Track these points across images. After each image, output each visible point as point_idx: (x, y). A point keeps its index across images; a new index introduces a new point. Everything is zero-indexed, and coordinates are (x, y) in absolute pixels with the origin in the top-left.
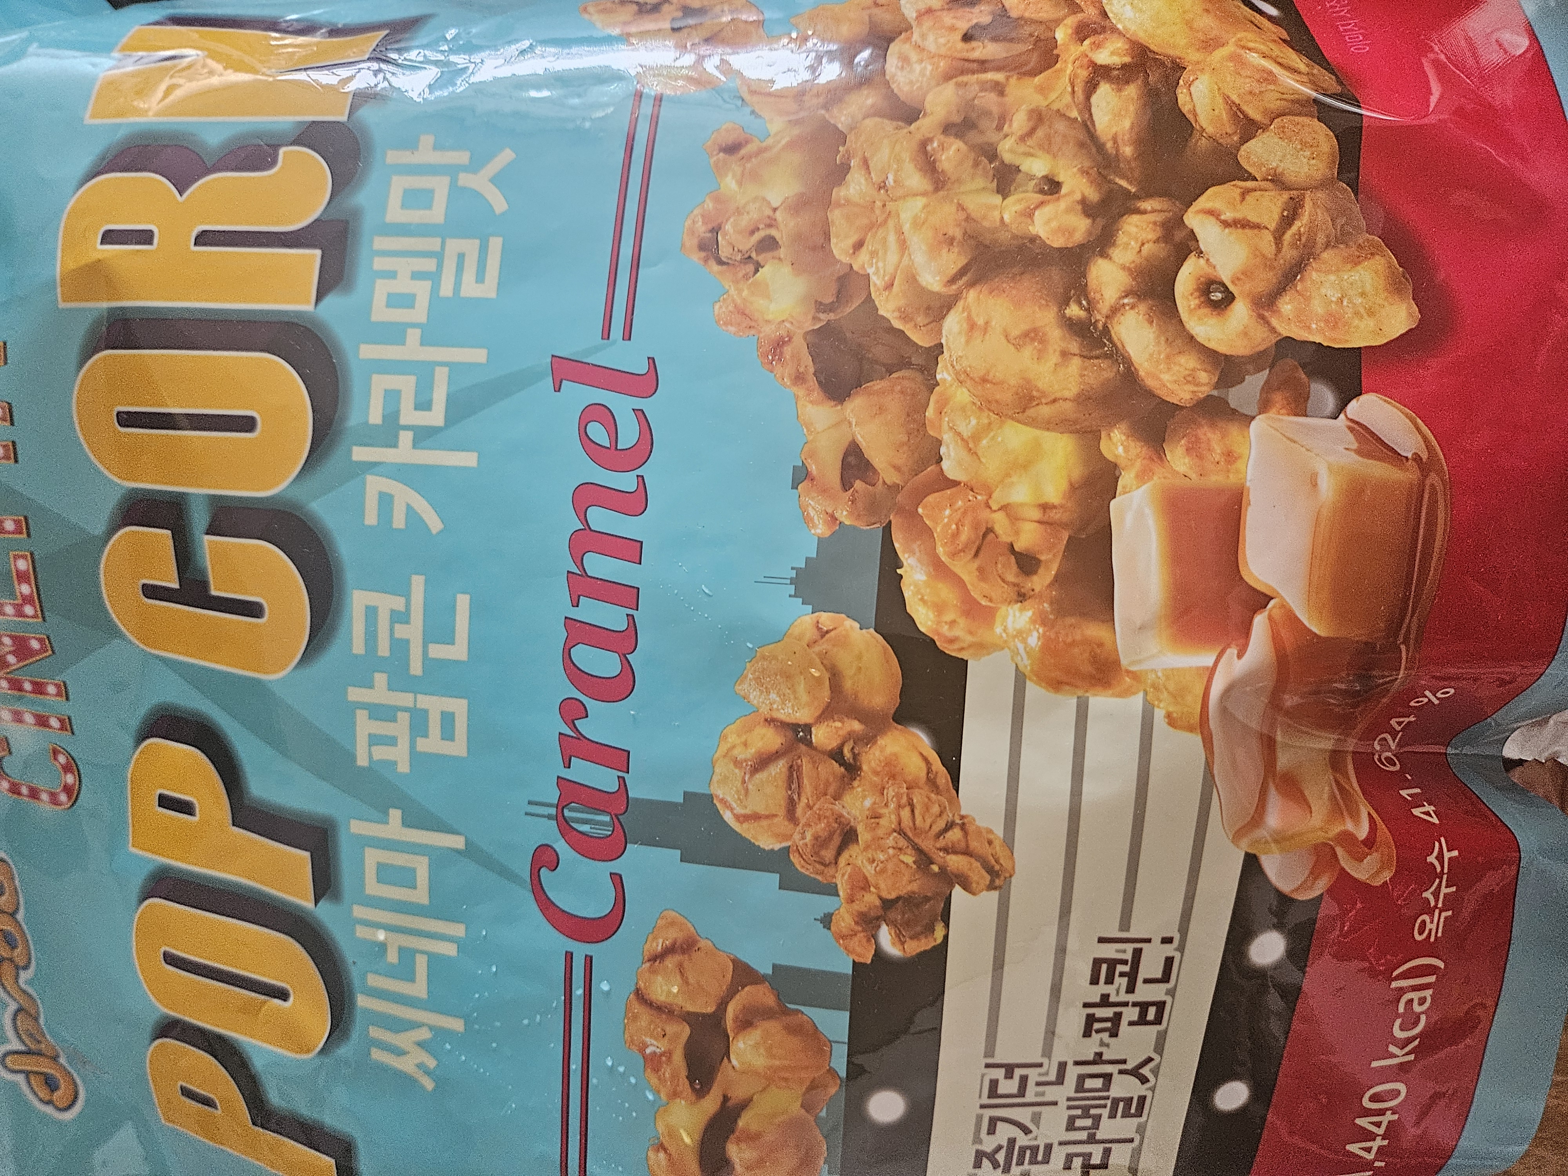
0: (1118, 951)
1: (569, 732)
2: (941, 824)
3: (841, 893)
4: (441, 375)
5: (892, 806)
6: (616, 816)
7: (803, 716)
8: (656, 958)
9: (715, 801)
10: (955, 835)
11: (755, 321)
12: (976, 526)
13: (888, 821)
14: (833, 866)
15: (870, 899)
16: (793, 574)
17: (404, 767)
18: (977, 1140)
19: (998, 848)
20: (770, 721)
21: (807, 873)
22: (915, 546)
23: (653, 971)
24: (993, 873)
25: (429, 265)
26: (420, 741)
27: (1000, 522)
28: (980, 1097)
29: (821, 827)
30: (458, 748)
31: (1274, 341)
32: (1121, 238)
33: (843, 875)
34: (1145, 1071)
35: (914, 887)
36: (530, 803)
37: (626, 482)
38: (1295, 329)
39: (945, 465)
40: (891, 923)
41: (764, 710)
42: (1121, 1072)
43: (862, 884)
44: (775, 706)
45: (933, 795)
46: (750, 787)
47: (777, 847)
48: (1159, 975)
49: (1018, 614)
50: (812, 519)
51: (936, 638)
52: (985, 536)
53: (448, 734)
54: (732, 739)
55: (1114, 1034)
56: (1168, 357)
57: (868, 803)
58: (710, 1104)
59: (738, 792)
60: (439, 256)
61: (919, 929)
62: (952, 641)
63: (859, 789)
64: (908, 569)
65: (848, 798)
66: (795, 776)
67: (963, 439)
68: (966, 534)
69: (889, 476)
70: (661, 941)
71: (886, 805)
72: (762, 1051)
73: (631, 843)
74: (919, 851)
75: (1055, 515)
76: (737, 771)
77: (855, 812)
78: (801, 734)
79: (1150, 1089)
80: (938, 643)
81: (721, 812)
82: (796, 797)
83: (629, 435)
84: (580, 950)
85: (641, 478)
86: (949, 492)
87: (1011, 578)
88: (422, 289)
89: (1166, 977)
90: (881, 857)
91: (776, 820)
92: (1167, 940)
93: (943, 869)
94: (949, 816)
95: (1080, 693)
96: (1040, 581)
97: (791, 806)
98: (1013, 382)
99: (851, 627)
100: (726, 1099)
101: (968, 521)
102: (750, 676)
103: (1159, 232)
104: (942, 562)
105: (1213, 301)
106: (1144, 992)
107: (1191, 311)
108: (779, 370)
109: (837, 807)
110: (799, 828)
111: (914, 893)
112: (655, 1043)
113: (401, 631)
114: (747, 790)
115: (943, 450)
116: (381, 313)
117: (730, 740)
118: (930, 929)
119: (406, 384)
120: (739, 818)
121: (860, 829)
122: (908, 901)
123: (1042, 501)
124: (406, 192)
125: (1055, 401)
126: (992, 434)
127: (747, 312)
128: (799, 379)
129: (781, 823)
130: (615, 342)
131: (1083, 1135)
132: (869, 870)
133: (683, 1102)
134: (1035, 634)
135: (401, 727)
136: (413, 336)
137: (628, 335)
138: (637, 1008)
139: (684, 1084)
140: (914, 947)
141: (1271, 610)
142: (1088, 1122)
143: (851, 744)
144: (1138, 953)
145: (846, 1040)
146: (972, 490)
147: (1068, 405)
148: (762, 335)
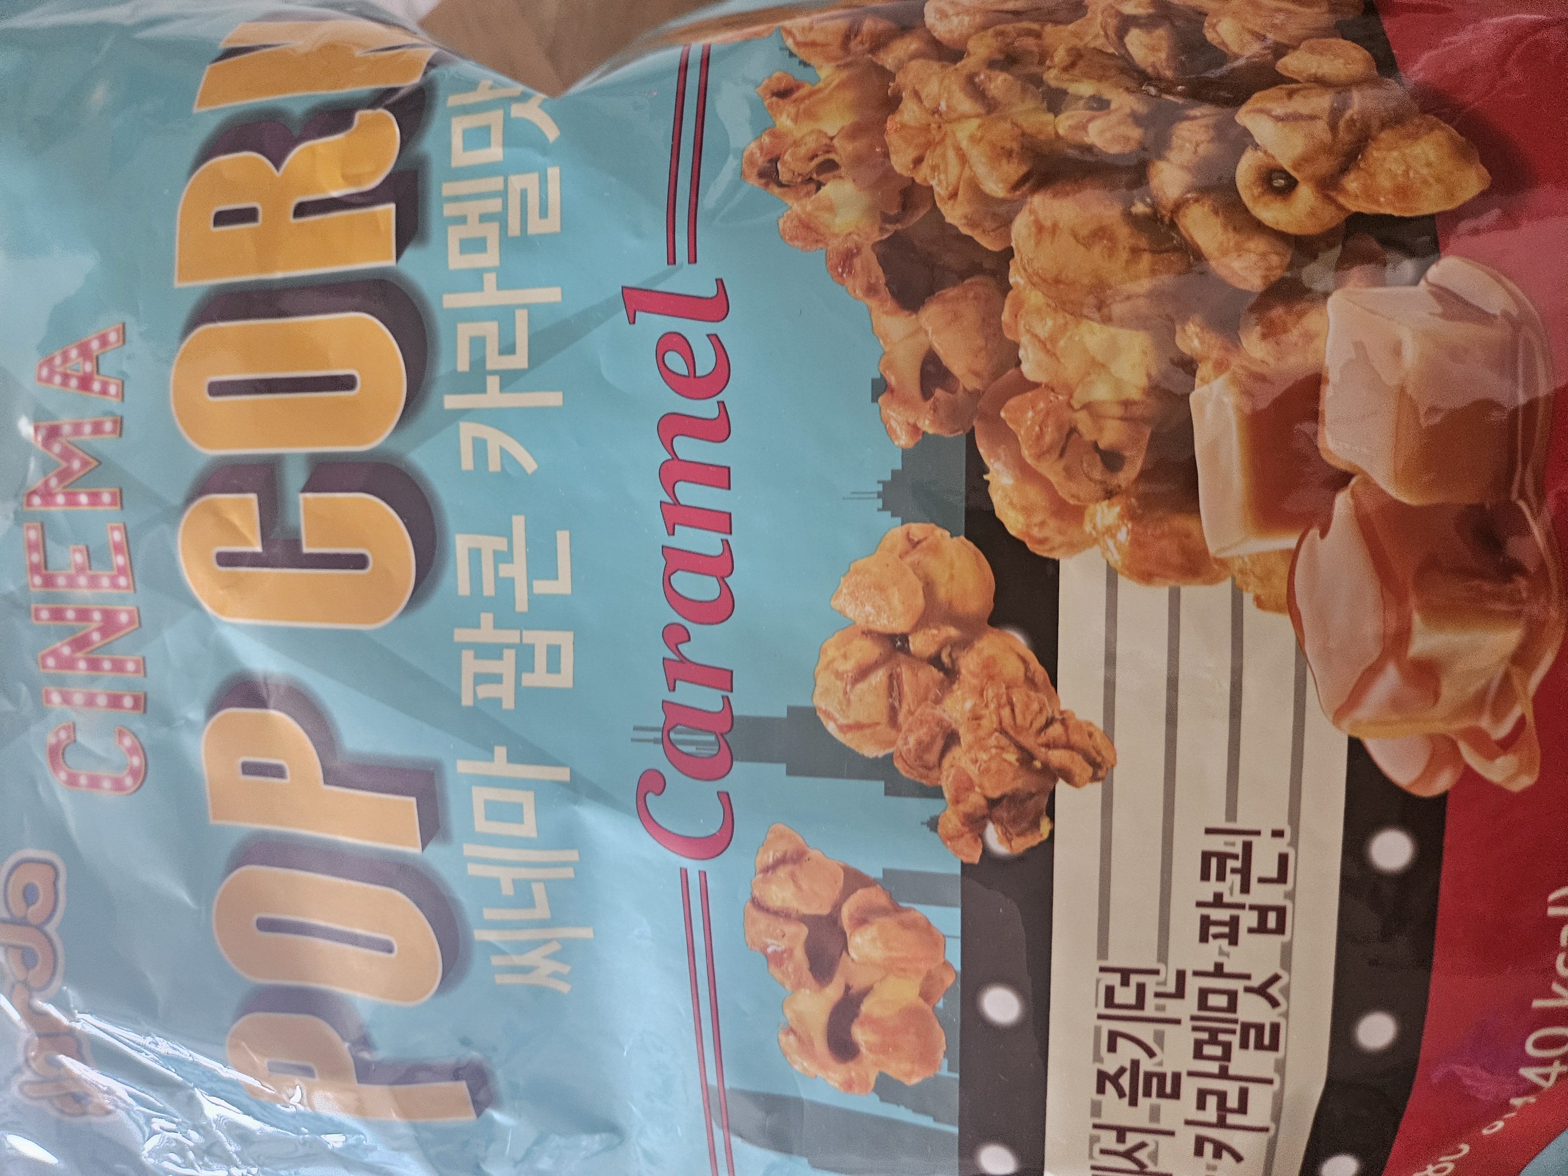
0: (1226, 844)
1: (673, 656)
2: (1041, 721)
3: (946, 795)
4: (521, 316)
5: (992, 706)
6: (722, 735)
7: (899, 625)
8: (769, 869)
9: (818, 714)
10: (1056, 730)
11: (822, 235)
12: (1059, 427)
13: (989, 722)
14: (937, 769)
15: (975, 800)
16: (880, 488)
17: (509, 703)
18: (1097, 1058)
19: (1098, 740)
20: (868, 633)
21: (912, 777)
22: (1001, 451)
23: (765, 881)
24: (1095, 765)
25: (494, 205)
26: (525, 676)
27: (1082, 420)
28: (1096, 1005)
29: (923, 733)
30: (565, 679)
31: (1343, 218)
32: (1176, 141)
33: (947, 777)
34: (1274, 990)
35: (1019, 784)
36: (636, 729)
37: (707, 409)
38: (1364, 205)
39: (1025, 368)
40: (997, 821)
41: (861, 622)
42: (1248, 990)
43: (965, 786)
44: (871, 619)
45: (1032, 694)
46: (852, 697)
47: (881, 754)
48: (1274, 874)
49: (1106, 510)
50: (895, 432)
51: (1026, 540)
52: (1069, 435)
53: (554, 666)
54: (832, 653)
55: (1233, 940)
56: (1237, 244)
57: (969, 705)
58: (833, 992)
59: (840, 703)
60: (503, 194)
61: (1024, 825)
62: (1042, 542)
63: (959, 693)
64: (995, 475)
65: (948, 702)
66: (895, 683)
67: (1040, 341)
68: (1050, 435)
69: (971, 383)
70: (771, 853)
71: (987, 706)
72: (879, 944)
73: (737, 760)
74: (1021, 748)
75: (1137, 411)
76: (839, 683)
77: (956, 715)
78: (899, 643)
79: (1281, 1015)
80: (1028, 545)
81: (825, 723)
82: (897, 704)
83: (705, 363)
84: (693, 867)
85: (721, 404)
86: (1029, 394)
87: (1097, 475)
88: (492, 232)
89: (1282, 878)
90: (984, 756)
91: (878, 728)
92: (1278, 834)
93: (1046, 766)
94: (1048, 712)
95: (1172, 583)
96: (1127, 475)
97: (893, 712)
98: (1086, 281)
99: (942, 535)
100: (848, 988)
101: (1051, 421)
102: (845, 591)
103: (1212, 133)
104: (1028, 464)
105: (1277, 188)
106: (1261, 894)
107: (1256, 199)
108: (850, 282)
109: (938, 711)
110: (901, 735)
111: (1017, 789)
112: (776, 942)
113: (505, 570)
114: (849, 701)
115: (1021, 353)
116: (457, 261)
117: (829, 654)
118: (1035, 825)
119: (490, 329)
120: (843, 728)
121: (962, 731)
122: (1012, 799)
123: (1123, 398)
124: (466, 133)
125: (1128, 298)
126: (1069, 334)
127: (812, 225)
128: (871, 290)
129: (884, 729)
130: (681, 266)
131: (1213, 1067)
132: (973, 771)
133: (808, 991)
134: (1124, 530)
135: (506, 665)
136: (490, 279)
137: (693, 258)
138: (755, 913)
139: (807, 975)
140: (1021, 844)
141: (1353, 488)
142: (1217, 1051)
143: (949, 649)
144: (1248, 847)
145: (959, 934)
146: (1053, 390)
147: (1142, 302)
148: (829, 248)
